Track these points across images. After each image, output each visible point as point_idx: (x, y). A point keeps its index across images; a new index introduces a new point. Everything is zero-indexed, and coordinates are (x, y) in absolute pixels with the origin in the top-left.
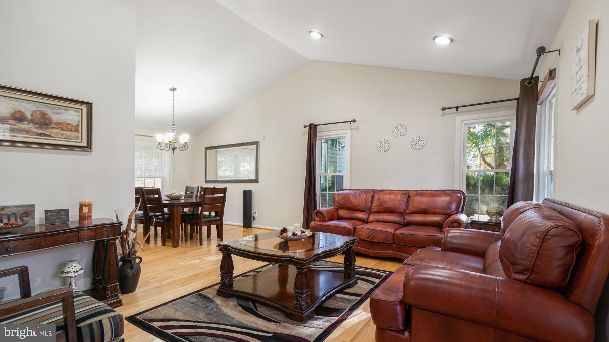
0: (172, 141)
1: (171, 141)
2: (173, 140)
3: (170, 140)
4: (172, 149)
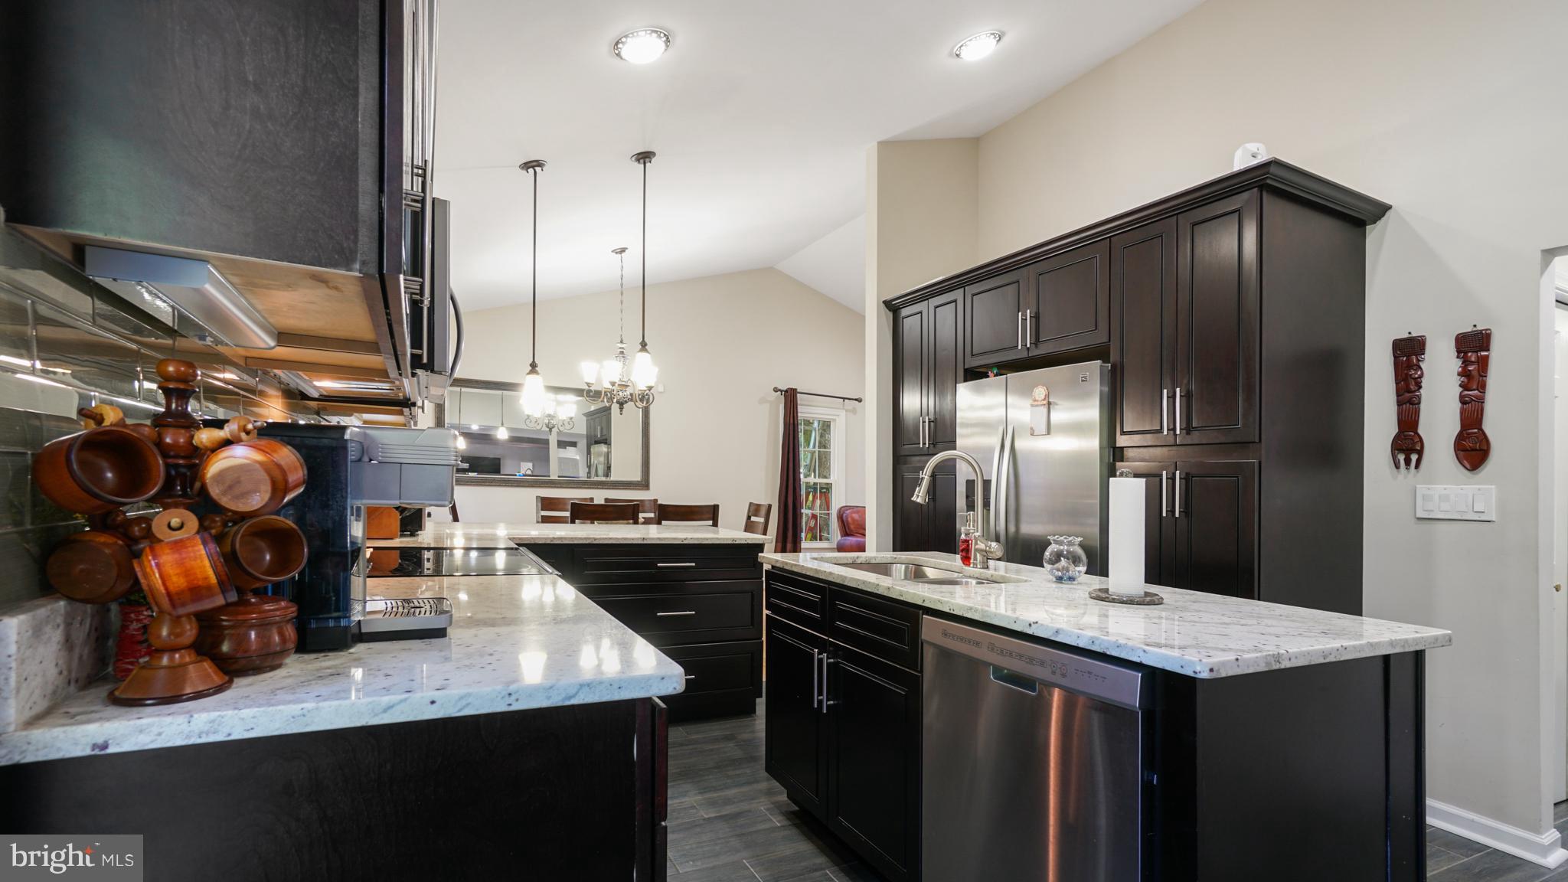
0: (617, 381)
1: (615, 383)
2: (620, 380)
3: (615, 380)
4: (618, 402)
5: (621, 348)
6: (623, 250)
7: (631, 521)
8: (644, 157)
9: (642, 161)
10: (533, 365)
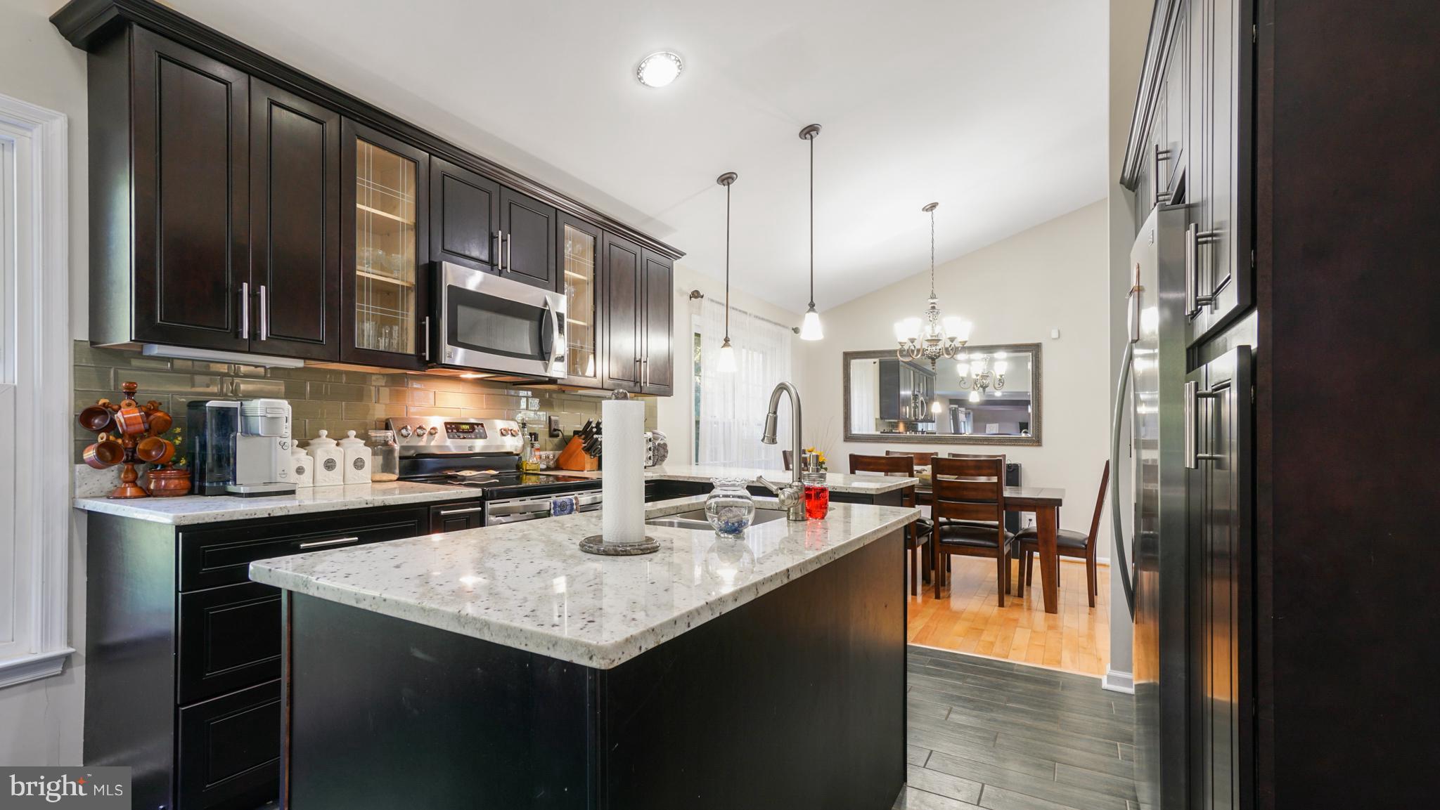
0: (919, 337)
2: (925, 336)
3: (915, 337)
5: (932, 303)
6: (933, 206)
7: (907, 474)
8: (809, 132)
9: (808, 136)
10: (727, 340)
